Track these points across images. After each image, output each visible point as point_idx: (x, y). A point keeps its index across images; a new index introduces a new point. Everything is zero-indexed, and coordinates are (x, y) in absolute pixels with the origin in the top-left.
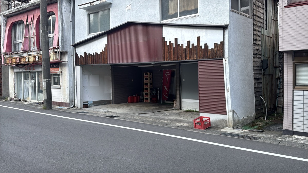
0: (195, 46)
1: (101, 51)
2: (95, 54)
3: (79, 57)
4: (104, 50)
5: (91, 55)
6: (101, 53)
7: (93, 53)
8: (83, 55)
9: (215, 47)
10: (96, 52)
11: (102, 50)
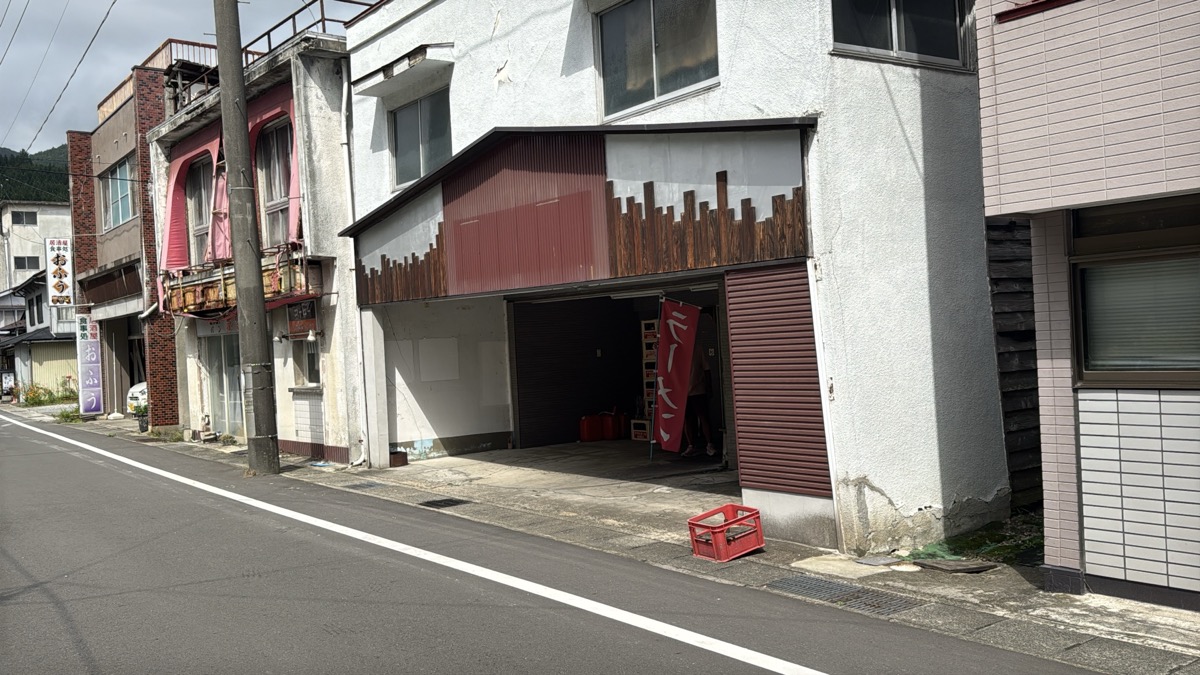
0: (712, 211)
1: (428, 250)
2: (410, 261)
3: (367, 275)
4: (435, 247)
5: (400, 265)
6: (427, 255)
7: (406, 258)
8: (379, 268)
9: (775, 211)
10: (413, 254)
11: (431, 245)
